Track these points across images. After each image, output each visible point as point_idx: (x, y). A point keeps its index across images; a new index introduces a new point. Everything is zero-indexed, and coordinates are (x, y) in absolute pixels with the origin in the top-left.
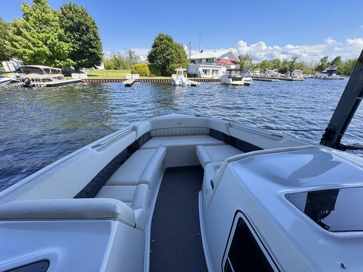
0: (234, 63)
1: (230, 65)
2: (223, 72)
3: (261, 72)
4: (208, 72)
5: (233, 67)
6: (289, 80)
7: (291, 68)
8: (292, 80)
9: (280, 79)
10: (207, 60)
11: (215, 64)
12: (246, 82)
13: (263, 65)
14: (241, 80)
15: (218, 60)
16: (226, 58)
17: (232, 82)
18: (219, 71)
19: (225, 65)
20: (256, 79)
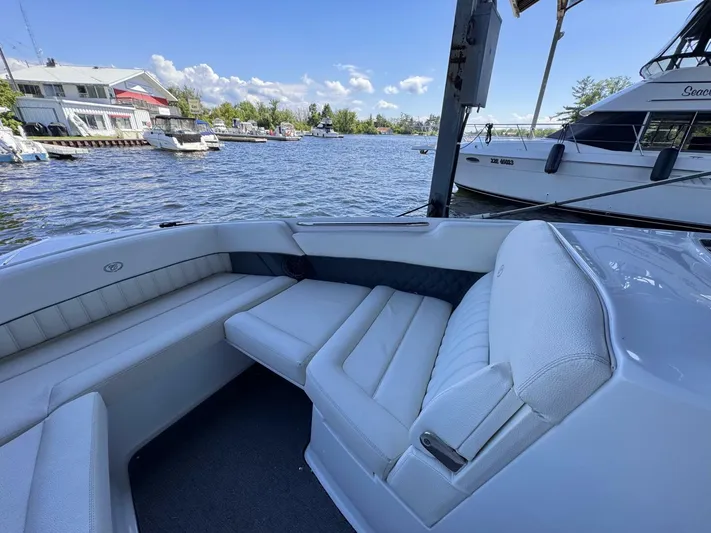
0: (164, 102)
1: (154, 106)
2: (145, 123)
3: (227, 125)
4: (99, 123)
5: (165, 111)
6: (280, 140)
7: (274, 120)
8: (285, 140)
9: (268, 139)
10: (82, 89)
11: (113, 101)
12: (211, 145)
13: (227, 111)
14: (199, 141)
15: (117, 92)
16: (138, 88)
17: (179, 146)
18: (132, 119)
19: (141, 106)
20: (224, 138)
